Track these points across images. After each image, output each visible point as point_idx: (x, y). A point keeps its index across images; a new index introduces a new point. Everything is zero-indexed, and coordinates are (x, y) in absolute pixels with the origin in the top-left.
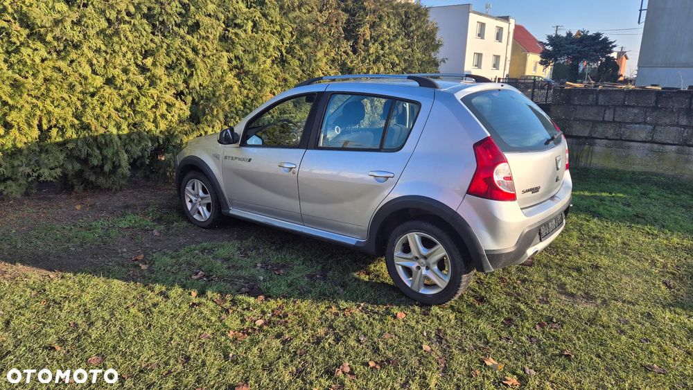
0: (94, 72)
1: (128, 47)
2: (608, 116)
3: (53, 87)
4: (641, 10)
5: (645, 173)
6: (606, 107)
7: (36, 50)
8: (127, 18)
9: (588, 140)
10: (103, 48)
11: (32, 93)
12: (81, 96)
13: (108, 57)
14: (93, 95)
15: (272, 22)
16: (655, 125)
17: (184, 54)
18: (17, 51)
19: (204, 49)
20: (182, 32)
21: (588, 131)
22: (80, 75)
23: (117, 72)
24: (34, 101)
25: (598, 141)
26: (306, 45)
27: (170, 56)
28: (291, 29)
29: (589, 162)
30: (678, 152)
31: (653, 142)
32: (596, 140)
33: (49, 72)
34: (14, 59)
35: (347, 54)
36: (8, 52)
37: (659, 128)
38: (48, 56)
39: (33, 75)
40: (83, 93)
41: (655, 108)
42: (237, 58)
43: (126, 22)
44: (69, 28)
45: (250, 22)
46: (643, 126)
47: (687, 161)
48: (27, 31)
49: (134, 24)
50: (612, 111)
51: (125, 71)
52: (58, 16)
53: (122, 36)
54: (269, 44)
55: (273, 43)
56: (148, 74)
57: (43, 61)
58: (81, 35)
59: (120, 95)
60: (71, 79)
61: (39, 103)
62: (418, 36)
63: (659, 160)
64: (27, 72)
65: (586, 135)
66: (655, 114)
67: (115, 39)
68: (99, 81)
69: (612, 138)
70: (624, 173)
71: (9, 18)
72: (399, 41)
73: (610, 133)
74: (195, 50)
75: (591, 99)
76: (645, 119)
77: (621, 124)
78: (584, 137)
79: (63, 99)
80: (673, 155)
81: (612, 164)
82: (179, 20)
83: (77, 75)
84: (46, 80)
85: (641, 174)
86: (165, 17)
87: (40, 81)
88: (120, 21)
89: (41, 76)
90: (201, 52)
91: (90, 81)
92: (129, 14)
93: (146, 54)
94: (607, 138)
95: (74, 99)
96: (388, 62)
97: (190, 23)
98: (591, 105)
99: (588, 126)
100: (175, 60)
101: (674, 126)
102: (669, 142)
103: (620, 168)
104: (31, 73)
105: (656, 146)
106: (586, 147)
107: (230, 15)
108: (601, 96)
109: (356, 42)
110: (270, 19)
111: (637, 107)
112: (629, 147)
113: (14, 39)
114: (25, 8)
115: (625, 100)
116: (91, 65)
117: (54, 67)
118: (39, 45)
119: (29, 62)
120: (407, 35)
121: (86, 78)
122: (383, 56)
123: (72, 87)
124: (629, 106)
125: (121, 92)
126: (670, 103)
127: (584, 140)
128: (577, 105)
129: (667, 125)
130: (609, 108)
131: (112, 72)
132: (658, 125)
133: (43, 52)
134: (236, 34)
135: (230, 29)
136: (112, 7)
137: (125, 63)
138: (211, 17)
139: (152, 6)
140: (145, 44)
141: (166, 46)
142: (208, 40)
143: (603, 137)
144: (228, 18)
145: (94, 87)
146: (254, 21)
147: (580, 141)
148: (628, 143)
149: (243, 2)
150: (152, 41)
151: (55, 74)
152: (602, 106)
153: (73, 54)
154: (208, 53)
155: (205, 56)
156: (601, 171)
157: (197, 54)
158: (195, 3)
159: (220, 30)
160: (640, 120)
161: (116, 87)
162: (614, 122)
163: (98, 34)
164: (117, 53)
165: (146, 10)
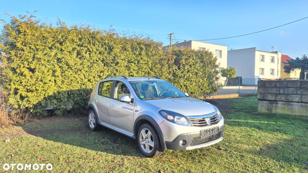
0: (85, 78)
1: (95, 70)
2: (282, 92)
3: (73, 82)
5: (301, 116)
6: (280, 88)
8: (96, 62)
9: (275, 102)
10: (88, 71)
11: (67, 84)
12: (80, 85)
13: (89, 73)
14: (84, 84)
15: (144, 60)
17: (113, 72)
18: (64, 72)
19: (120, 70)
20: (113, 65)
21: (274, 98)
22: (81, 79)
24: (67, 86)
25: (279, 102)
26: (157, 67)
28: (151, 63)
29: (276, 111)
31: (302, 102)
32: (278, 102)
33: (72, 78)
34: (63, 75)
35: (176, 70)
36: (62, 73)
37: (303, 96)
38: (73, 73)
40: (81, 84)
41: (300, 88)
42: (131, 72)
43: (96, 63)
44: (79, 66)
45: (136, 61)
46: (296, 95)
48: (68, 67)
49: (98, 64)
50: (283, 89)
51: (94, 77)
52: (76, 62)
53: (94, 67)
54: (143, 68)
55: (144, 67)
56: (101, 78)
57: (71, 74)
58: (82, 67)
60: (78, 80)
61: (69, 87)
62: (207, 62)
63: (306, 110)
64: (66, 78)
65: (274, 100)
66: (301, 90)
67: (92, 68)
68: (86, 80)
69: (284, 100)
70: (291, 116)
71: (63, 63)
72: (198, 65)
73: (283, 99)
74: (117, 70)
75: (274, 85)
76: (297, 92)
77: (287, 95)
79: (75, 85)
81: (286, 112)
82: (112, 61)
83: (80, 79)
84: (71, 80)
85: (299, 116)
86: (107, 61)
89: (70, 79)
90: (119, 71)
91: (83, 80)
92: (96, 61)
93: (101, 72)
94: (282, 101)
95: (78, 86)
96: (194, 72)
97: (115, 62)
98: (274, 87)
99: (274, 96)
100: (110, 74)
103: (290, 114)
105: (304, 104)
106: (274, 105)
107: (130, 59)
108: (277, 83)
109: (180, 66)
111: (293, 87)
112: (292, 105)
113: (64, 69)
114: (67, 60)
115: (287, 85)
116: (85, 76)
117: (74, 77)
118: (70, 70)
119: (67, 75)
120: (202, 62)
121: (82, 80)
122: (191, 70)
123: (78, 82)
124: (289, 87)
125: (92, 84)
126: (306, 86)
127: (273, 101)
128: (268, 87)
129: (307, 95)
130: (281, 88)
131: (90, 77)
132: (303, 95)
133: (71, 72)
134: (131, 65)
135: (129, 63)
136: (92, 59)
137: (94, 75)
138: (123, 60)
139: (104, 58)
140: (101, 69)
141: (107, 69)
142: (121, 67)
143: (280, 100)
144: (129, 60)
145: (84, 82)
146: (138, 60)
147: (272, 102)
148: (292, 103)
149: (134, 55)
150: (103, 68)
151: (74, 78)
152: (279, 87)
153: (79, 73)
154: (121, 71)
155: (120, 72)
156: (281, 115)
157: (117, 71)
158: (117, 56)
159: (126, 64)
160: (295, 93)
161: (91, 82)
162: (284, 94)
163: (87, 67)
164: (92, 72)
165: (102, 59)
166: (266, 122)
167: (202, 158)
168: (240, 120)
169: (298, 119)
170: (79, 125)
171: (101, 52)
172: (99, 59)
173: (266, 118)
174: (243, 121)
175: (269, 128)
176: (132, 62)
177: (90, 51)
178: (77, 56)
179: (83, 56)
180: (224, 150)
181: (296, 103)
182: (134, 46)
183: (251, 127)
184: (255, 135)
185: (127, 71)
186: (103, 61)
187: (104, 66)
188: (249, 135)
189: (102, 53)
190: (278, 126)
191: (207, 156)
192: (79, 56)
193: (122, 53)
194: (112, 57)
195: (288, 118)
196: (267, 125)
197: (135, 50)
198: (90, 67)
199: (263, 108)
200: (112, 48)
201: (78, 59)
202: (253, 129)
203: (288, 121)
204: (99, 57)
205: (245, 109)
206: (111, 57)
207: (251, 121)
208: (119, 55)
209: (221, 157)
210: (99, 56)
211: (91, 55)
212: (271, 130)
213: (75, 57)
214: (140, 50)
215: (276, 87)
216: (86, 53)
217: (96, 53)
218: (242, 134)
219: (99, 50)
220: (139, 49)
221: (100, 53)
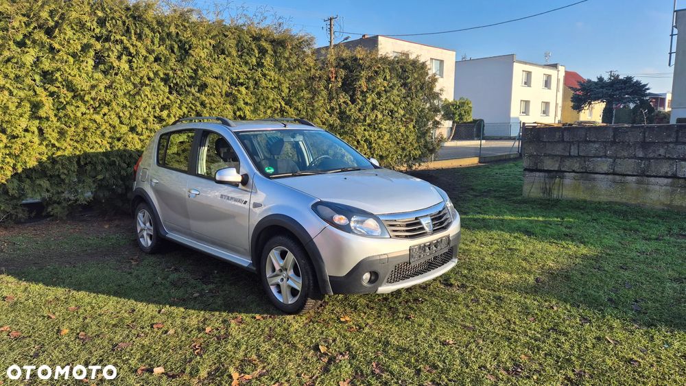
0: (121, 122)
1: (147, 103)
2: (574, 152)
3: (89, 134)
4: (670, 53)
5: (610, 202)
6: (571, 143)
7: (78, 107)
8: (147, 82)
9: (559, 174)
10: (128, 104)
11: (74, 138)
12: (110, 140)
13: (132, 111)
14: (119, 140)
15: (271, 80)
16: (615, 158)
17: (194, 107)
18: (64, 108)
19: (210, 104)
20: (193, 90)
21: (558, 165)
22: (110, 125)
23: (139, 122)
24: (75, 144)
25: (567, 174)
26: (303, 97)
27: (181, 109)
28: (288, 86)
29: (560, 193)
30: (638, 183)
31: (614, 174)
32: (565, 174)
33: (87, 123)
34: (61, 114)
35: (347, 104)
36: (58, 109)
37: (618, 161)
38: (87, 111)
39: (75, 125)
40: (110, 137)
41: (614, 143)
42: (239, 109)
43: (147, 85)
44: (103, 91)
45: (251, 81)
46: (604, 159)
47: (647, 190)
48: (72, 94)
49: (153, 86)
50: (576, 146)
51: (145, 121)
52: (94, 82)
53: (143, 96)
54: (268, 98)
55: (271, 97)
56: (164, 123)
57: (83, 114)
58: (112, 96)
59: (140, 140)
60: (103, 128)
61: (78, 146)
62: (416, 87)
63: (622, 190)
64: (71, 123)
65: (556, 169)
66: (614, 148)
67: (138, 97)
68: (125, 129)
69: (578, 171)
70: (591, 203)
71: (59, 85)
72: (395, 92)
73: (576, 166)
75: (558, 137)
76: (606, 152)
77: (585, 158)
78: (554, 171)
79: (96, 142)
80: (634, 185)
81: (582, 195)
82: (190, 82)
83: (107, 125)
84: (84, 129)
85: (606, 203)
86: (178, 80)
87: (80, 129)
88: (143, 84)
89: (81, 126)
90: (208, 105)
91: (117, 129)
92: (149, 79)
93: (163, 108)
94: (574, 171)
95: (105, 142)
96: (386, 109)
97: (198, 83)
98: (558, 142)
99: (557, 161)
100: (186, 112)
101: (632, 158)
102: (629, 173)
103: (588, 199)
104: (74, 124)
105: (618, 178)
106: (557, 180)
107: (234, 76)
108: (565, 133)
109: (354, 94)
110: (269, 77)
111: (598, 141)
112: (594, 179)
113: (62, 100)
114: (70, 78)
115: (586, 137)
116: (120, 117)
117: (91, 120)
118: (80, 103)
119: (72, 116)
120: (404, 85)
121: (114, 127)
122: (380, 104)
123: (103, 134)
124: (592, 142)
125: (141, 137)
126: (627, 138)
127: (554, 173)
128: (545, 142)
129: (625, 158)
130: (574, 144)
131: (135, 122)
132: (618, 158)
133: (83, 109)
134: (238, 91)
135: (233, 87)
136: (136, 74)
137: (145, 115)
138: (217, 78)
139: (168, 72)
140: (162, 101)
141: (179, 102)
142: (214, 96)
143: (571, 170)
144: (232, 78)
145: (121, 134)
146: (255, 80)
147: (552, 174)
148: (593, 175)
149: (246, 65)
150: (168, 98)
151: (91, 124)
152: (567, 142)
153: (105, 110)
154: (214, 106)
155: (211, 109)
156: (571, 201)
157: (205, 107)
158: (203, 69)
159: (225, 88)
160: (601, 154)
161: (137, 134)
162: (579, 156)
163: (125, 94)
164: (139, 108)
165: (162, 76)
166: (541, 219)
167: (411, 308)
168: (487, 217)
169: (604, 210)
170: (113, 241)
171: (161, 56)
172: (156, 74)
173: (539, 210)
174: (494, 217)
175: (549, 231)
176: (242, 84)
177: (130, 54)
178: (95, 67)
179: (112, 67)
180: (458, 287)
181: (602, 176)
182: (245, 44)
183: (511, 230)
184: (522, 247)
185: (228, 106)
186: (166, 80)
187: (170, 93)
188: (510, 249)
189: (163, 59)
190: (566, 227)
191: (422, 302)
192: (102, 67)
193: (214, 60)
194: (190, 71)
195: (583, 209)
196: (544, 224)
197: (248, 54)
198: (134, 96)
199: (532, 187)
200: (187, 46)
201: (98, 75)
202: (516, 235)
203: (585, 214)
204: (155, 70)
205: (495, 191)
206: (186, 69)
207: (510, 217)
208: (207, 65)
209: (455, 303)
210: (156, 67)
211: (135, 65)
212: (552, 236)
213: (90, 68)
214: (259, 53)
215: (563, 141)
216: (119, 58)
217: (145, 58)
218: (495, 247)
219: (153, 51)
220: (256, 51)
221: (157, 59)
